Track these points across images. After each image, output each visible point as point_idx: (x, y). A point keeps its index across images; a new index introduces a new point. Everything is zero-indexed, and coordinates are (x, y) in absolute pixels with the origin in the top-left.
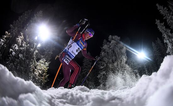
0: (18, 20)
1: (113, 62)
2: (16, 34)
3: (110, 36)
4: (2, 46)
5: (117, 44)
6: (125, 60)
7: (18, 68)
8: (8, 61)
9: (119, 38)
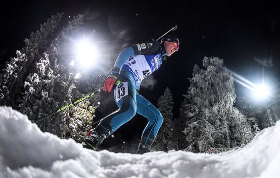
0: (40, 31)
1: (211, 105)
2: (36, 55)
3: (206, 58)
4: (10, 76)
5: (217, 72)
6: (232, 100)
7: (40, 117)
8: (22, 103)
9: (221, 61)
